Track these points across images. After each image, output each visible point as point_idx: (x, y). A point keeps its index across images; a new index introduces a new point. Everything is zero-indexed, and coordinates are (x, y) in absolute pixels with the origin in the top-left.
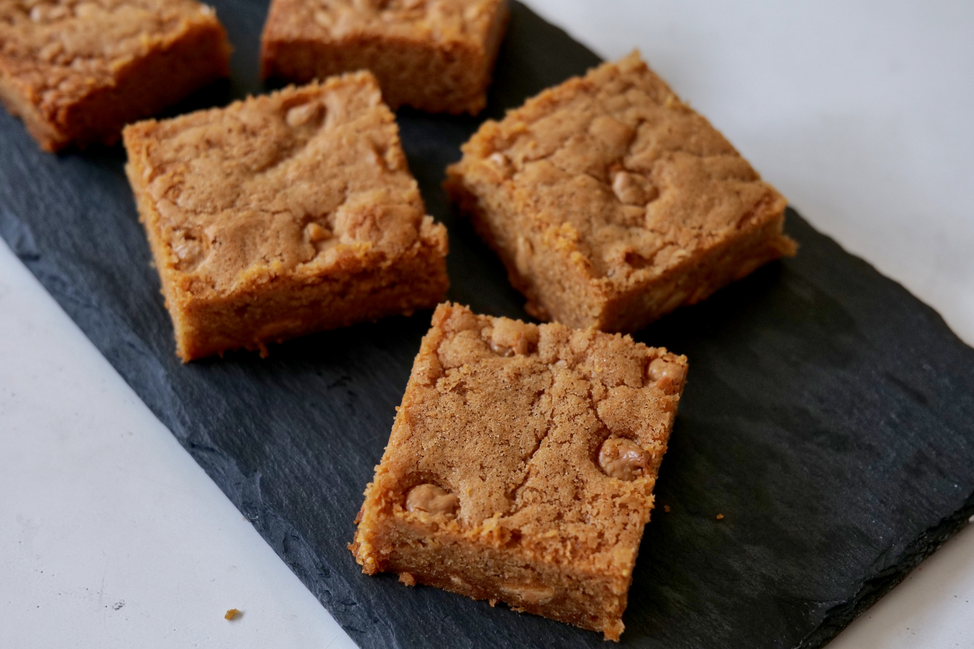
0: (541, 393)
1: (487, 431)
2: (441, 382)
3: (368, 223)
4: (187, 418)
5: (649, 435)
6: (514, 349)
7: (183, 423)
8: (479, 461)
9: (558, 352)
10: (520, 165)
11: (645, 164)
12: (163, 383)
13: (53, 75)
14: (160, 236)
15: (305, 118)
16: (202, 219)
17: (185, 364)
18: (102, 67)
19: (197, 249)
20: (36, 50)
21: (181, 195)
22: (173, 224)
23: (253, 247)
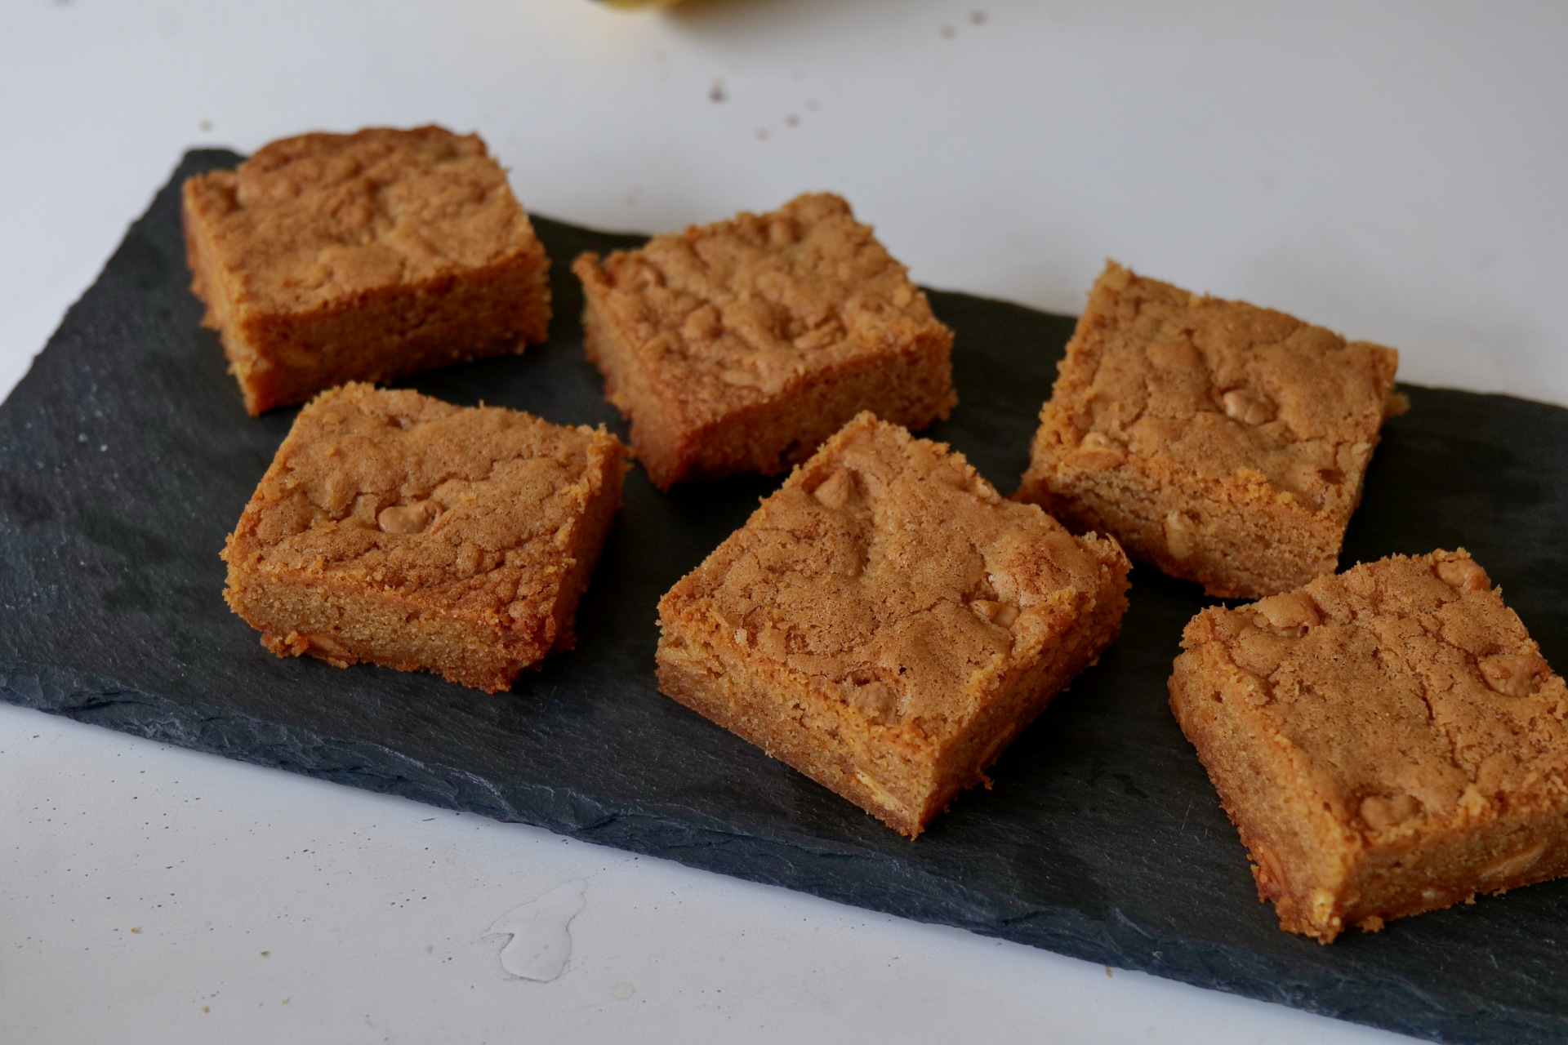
0: (1375, 653)
1: (1373, 716)
2: (1278, 692)
3: (1045, 568)
4: (980, 896)
5: (1513, 639)
6: (1306, 624)
7: (980, 903)
8: (1395, 748)
9: (1350, 605)
10: (1124, 436)
11: (1236, 375)
12: (908, 875)
13: (498, 584)
14: (826, 698)
15: (844, 494)
16: (862, 654)
17: (916, 840)
18: (547, 548)
19: (884, 690)
20: (449, 565)
21: (808, 641)
22: (831, 677)
23: (948, 656)
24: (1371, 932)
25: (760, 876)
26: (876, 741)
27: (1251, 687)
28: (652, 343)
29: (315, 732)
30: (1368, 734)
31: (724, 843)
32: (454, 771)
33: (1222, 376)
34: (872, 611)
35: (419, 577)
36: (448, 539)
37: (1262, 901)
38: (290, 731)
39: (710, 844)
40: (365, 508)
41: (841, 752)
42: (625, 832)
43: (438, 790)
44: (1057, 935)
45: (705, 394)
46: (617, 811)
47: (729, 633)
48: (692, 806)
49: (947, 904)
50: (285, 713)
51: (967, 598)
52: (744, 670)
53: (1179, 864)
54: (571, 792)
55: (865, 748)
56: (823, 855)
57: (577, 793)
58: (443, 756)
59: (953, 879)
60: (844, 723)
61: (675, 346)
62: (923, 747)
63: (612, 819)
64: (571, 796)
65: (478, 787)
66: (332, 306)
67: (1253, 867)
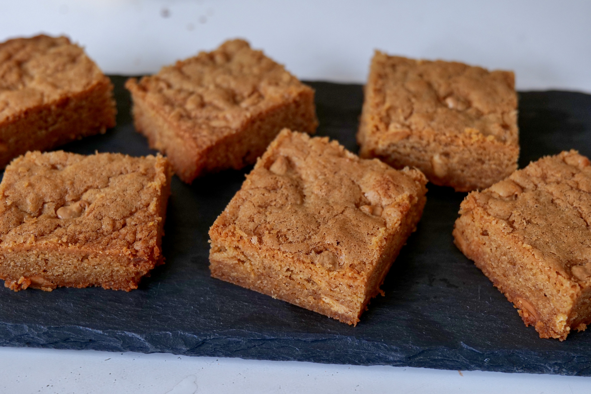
0: (552, 201)
1: (562, 229)
2: (516, 225)
3: (391, 186)
4: (394, 347)
6: (516, 193)
7: (396, 351)
8: (578, 242)
9: (533, 182)
10: (407, 123)
11: (448, 90)
12: (357, 344)
13: (126, 235)
14: (304, 262)
15: (285, 168)
16: (316, 239)
17: (356, 326)
18: (146, 214)
19: (331, 254)
20: (99, 229)
21: (288, 237)
22: (304, 252)
23: (357, 233)
24: (582, 331)
25: (283, 357)
26: (333, 279)
27: (504, 225)
28: (173, 114)
29: (43, 325)
30: (563, 237)
31: (262, 344)
32: (118, 332)
33: (442, 91)
34: (315, 218)
35: (85, 237)
36: (95, 217)
37: (527, 326)
38: (29, 327)
39: (255, 346)
40: (49, 209)
41: (313, 288)
42: (211, 348)
43: (112, 343)
44: (435, 360)
45: (205, 133)
46: (205, 338)
47: (248, 240)
48: (243, 328)
49: (379, 354)
50: (24, 318)
51: (357, 206)
52: (258, 257)
53: (483, 316)
54: (180, 332)
55: (327, 284)
56: (312, 342)
57: (183, 332)
58: (111, 326)
59: (379, 342)
60: (315, 274)
61: (184, 114)
62: (358, 277)
63: (204, 342)
64: (181, 334)
65: (132, 338)
66: (11, 119)
67: (518, 311)
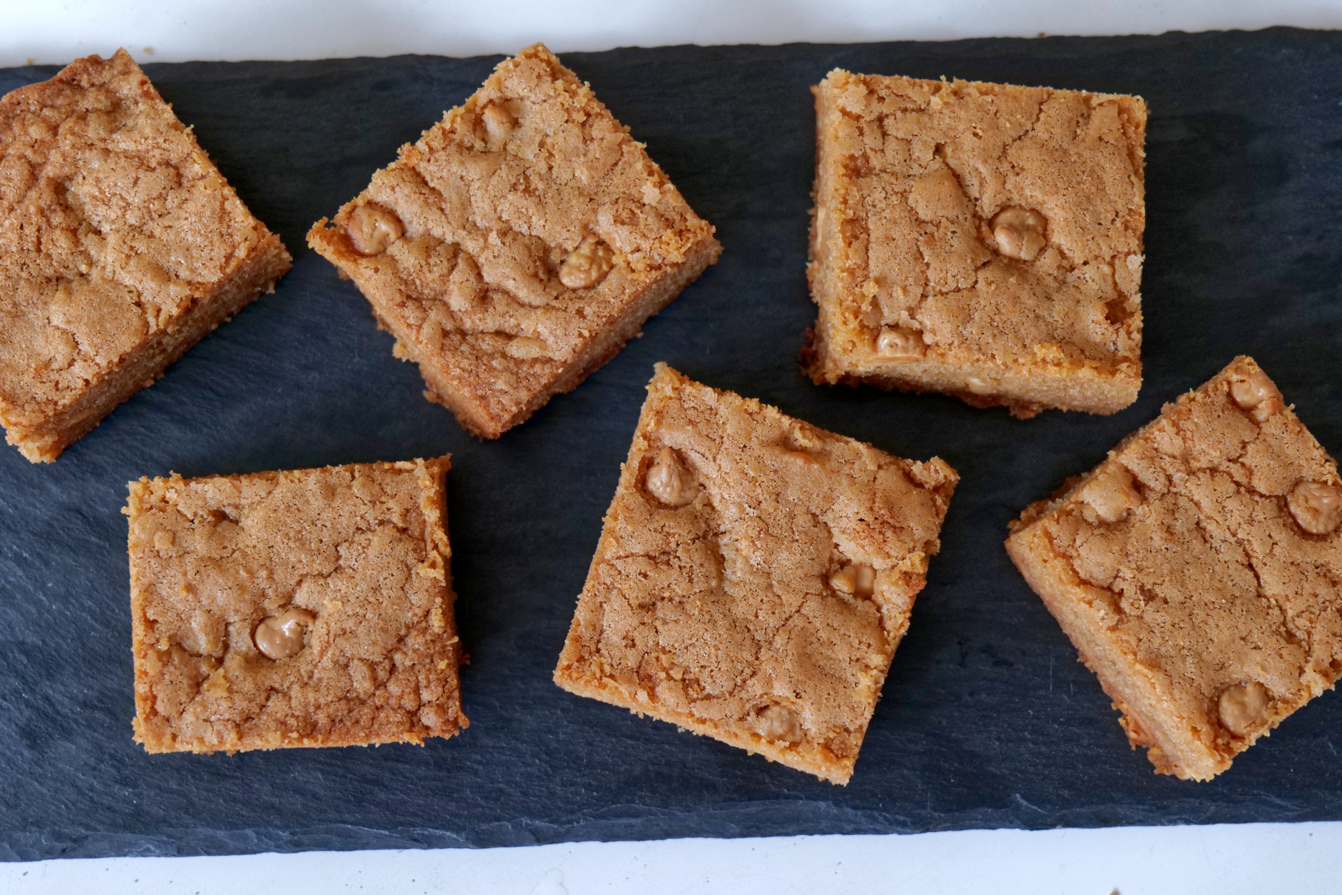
0: (1199, 524)
1: (1211, 606)
2: (1124, 604)
3: (889, 534)
4: (902, 818)
5: (1314, 467)
8: (1237, 638)
9: (1164, 470)
10: (914, 323)
11: (1001, 199)
12: (835, 812)
13: (401, 697)
15: (676, 483)
16: (755, 688)
17: (847, 787)
18: (428, 637)
19: (784, 712)
20: (348, 691)
21: (703, 684)
22: (736, 717)
23: (831, 662)
27: (1102, 613)
28: (427, 330)
29: (280, 828)
32: (416, 831)
33: (987, 206)
34: (749, 630)
35: (329, 717)
36: (336, 663)
37: (1134, 748)
38: (257, 833)
40: (240, 641)
45: (500, 385)
46: (570, 826)
47: (630, 693)
48: (633, 802)
50: (243, 816)
51: (825, 578)
54: (525, 821)
57: (532, 821)
58: (401, 819)
59: (875, 809)
61: (449, 326)
64: (527, 824)
65: (438, 836)
67: (1121, 720)
